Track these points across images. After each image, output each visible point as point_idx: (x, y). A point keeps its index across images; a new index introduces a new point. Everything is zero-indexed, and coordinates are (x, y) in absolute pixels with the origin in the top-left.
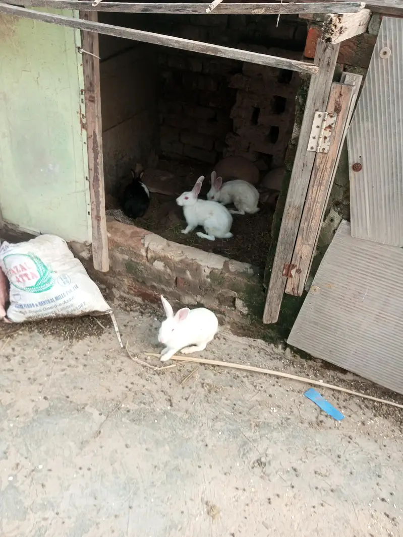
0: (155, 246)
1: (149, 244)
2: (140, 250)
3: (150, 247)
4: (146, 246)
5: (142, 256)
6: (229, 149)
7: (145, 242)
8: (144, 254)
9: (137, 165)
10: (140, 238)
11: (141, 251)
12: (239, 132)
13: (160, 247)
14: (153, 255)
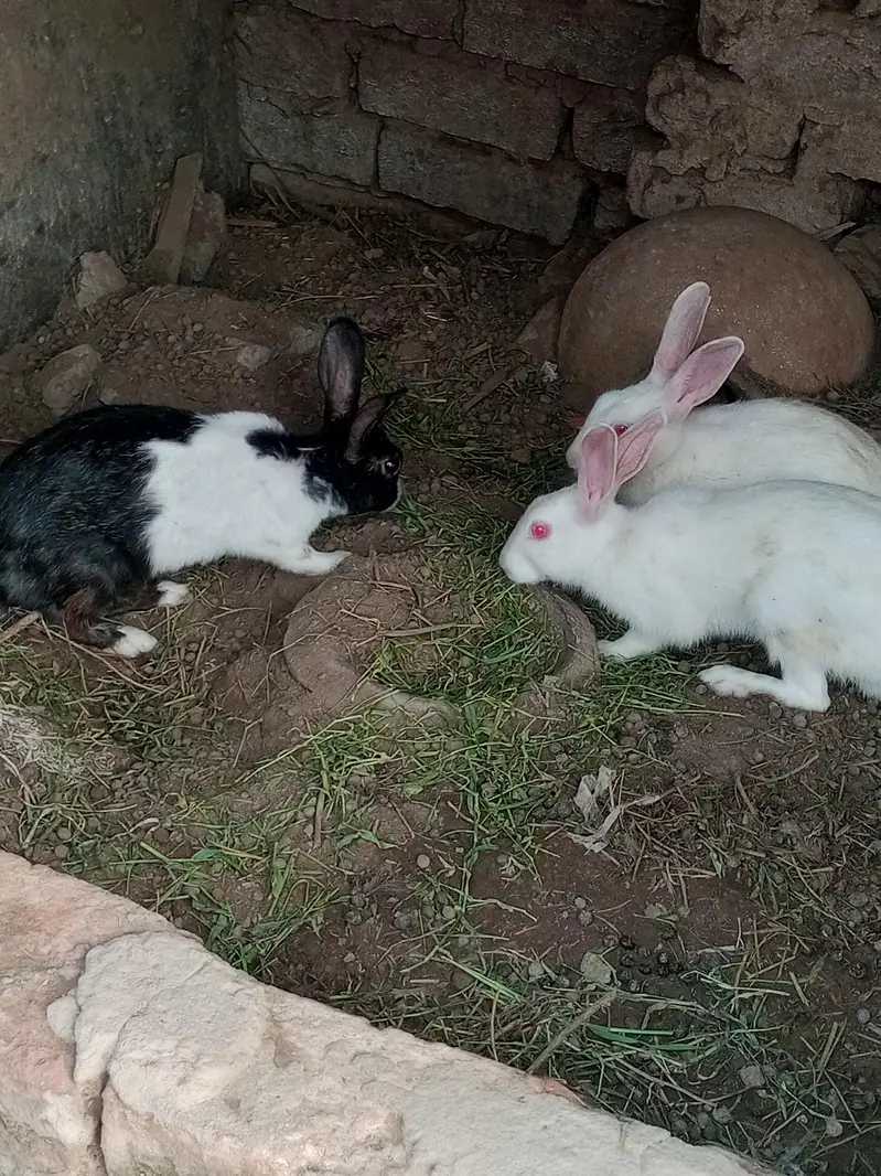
0: (161, 1080)
1: (111, 1057)
2: (40, 1104)
3: (118, 1080)
4: (88, 1070)
5: (56, 1144)
6: (663, 158)
7: (83, 1033)
8: (74, 1131)
9: (86, 260)
10: (38, 982)
11: (50, 1114)
12: (740, 53)
13: (211, 1081)
14: (151, 1148)
